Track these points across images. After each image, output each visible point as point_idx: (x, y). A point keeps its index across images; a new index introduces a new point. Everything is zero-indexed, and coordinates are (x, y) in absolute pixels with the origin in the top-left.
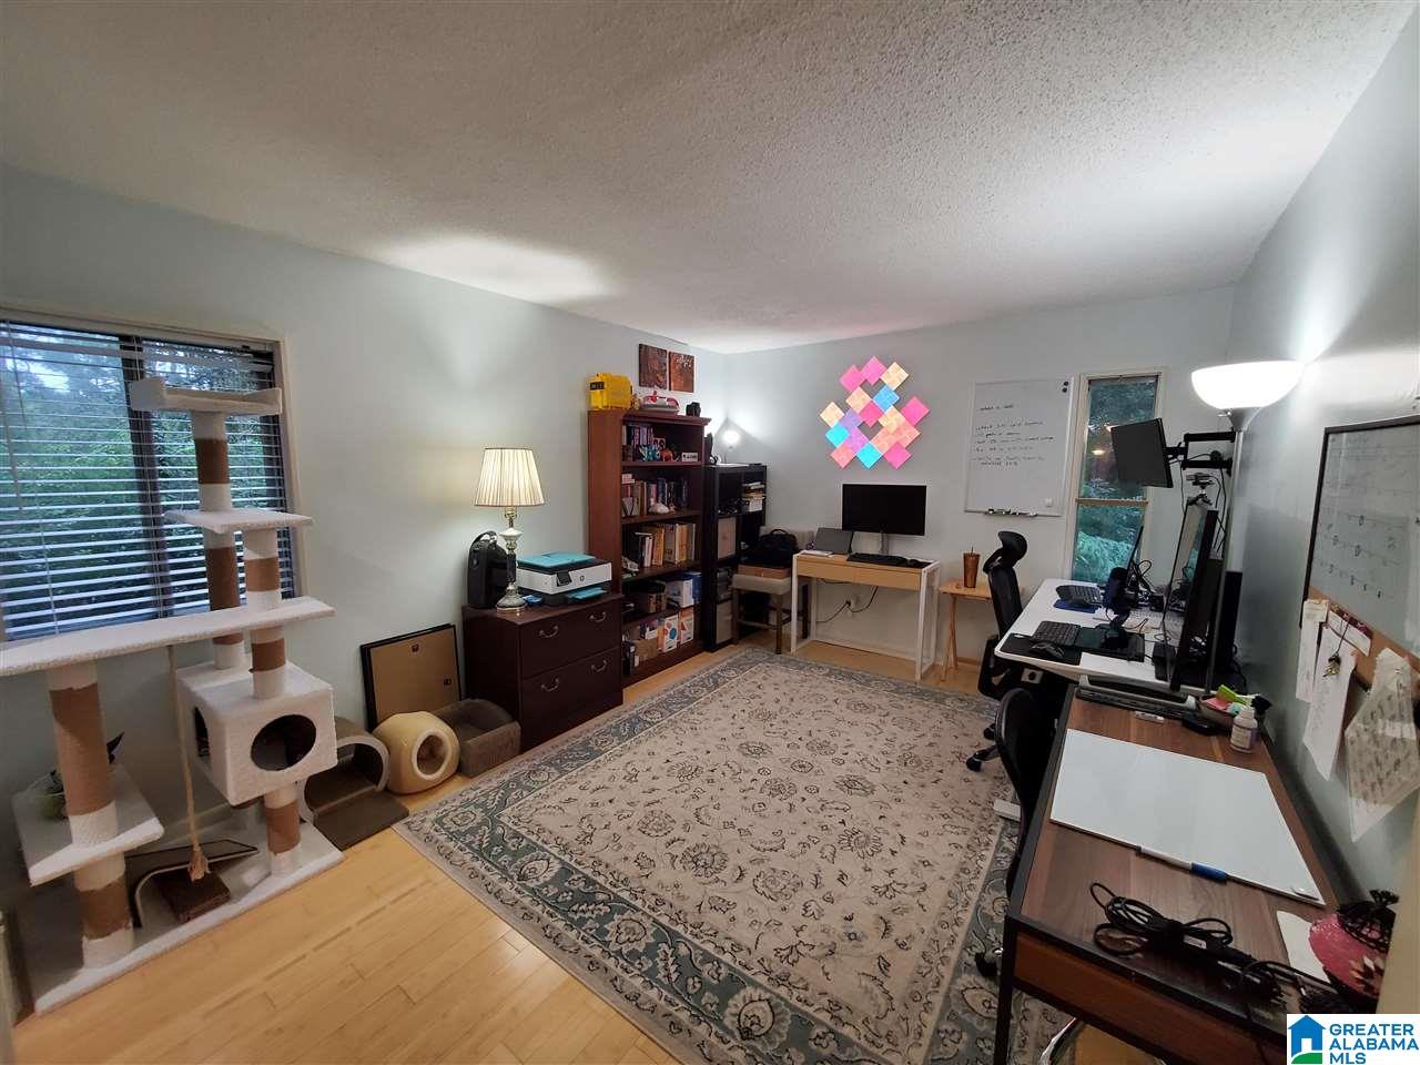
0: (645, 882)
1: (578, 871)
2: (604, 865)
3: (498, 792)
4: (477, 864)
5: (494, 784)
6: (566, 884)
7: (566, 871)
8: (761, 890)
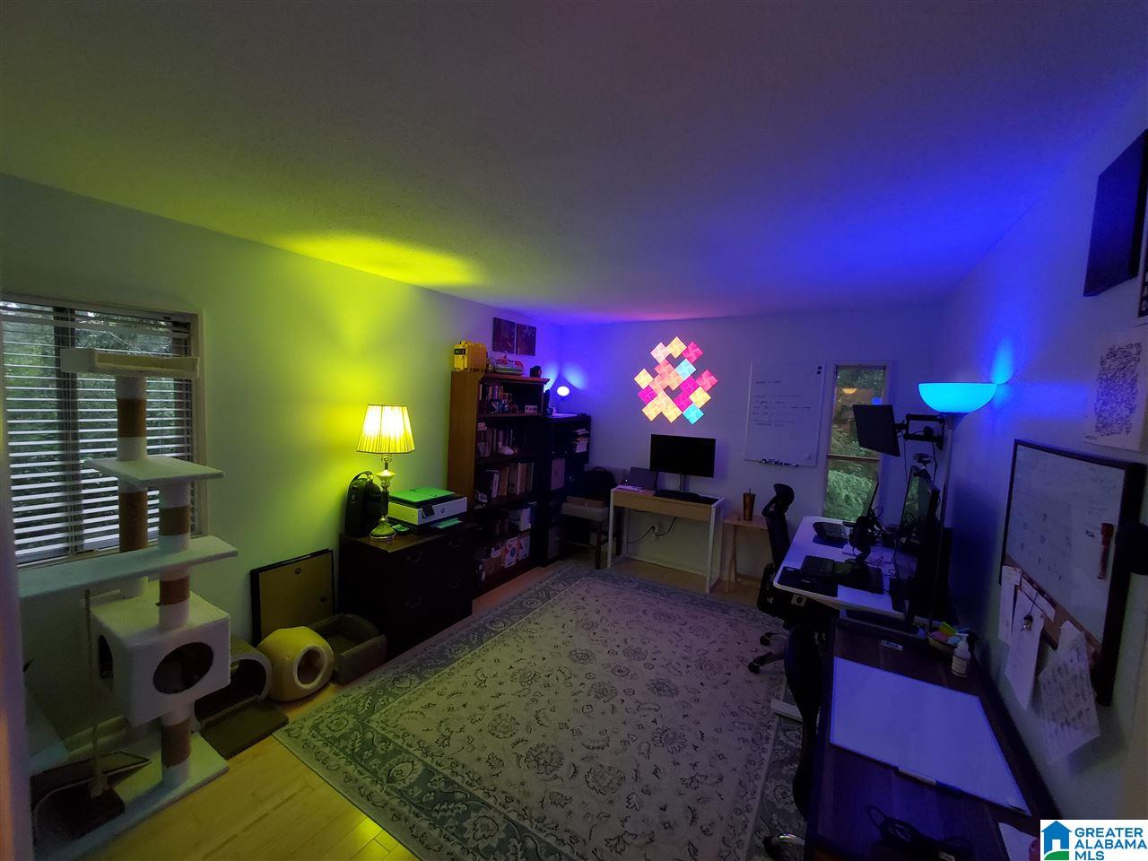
0: (496, 780)
1: (438, 772)
2: (460, 766)
3: (367, 698)
4: (351, 768)
5: (364, 691)
6: (429, 784)
7: (429, 772)
8: (592, 784)
